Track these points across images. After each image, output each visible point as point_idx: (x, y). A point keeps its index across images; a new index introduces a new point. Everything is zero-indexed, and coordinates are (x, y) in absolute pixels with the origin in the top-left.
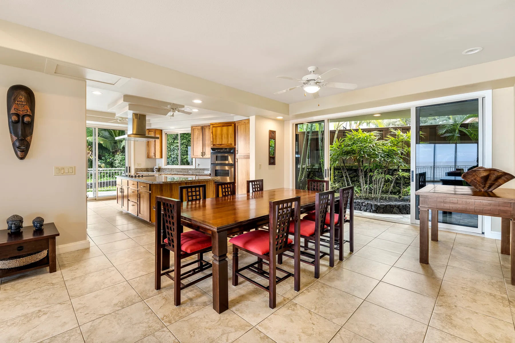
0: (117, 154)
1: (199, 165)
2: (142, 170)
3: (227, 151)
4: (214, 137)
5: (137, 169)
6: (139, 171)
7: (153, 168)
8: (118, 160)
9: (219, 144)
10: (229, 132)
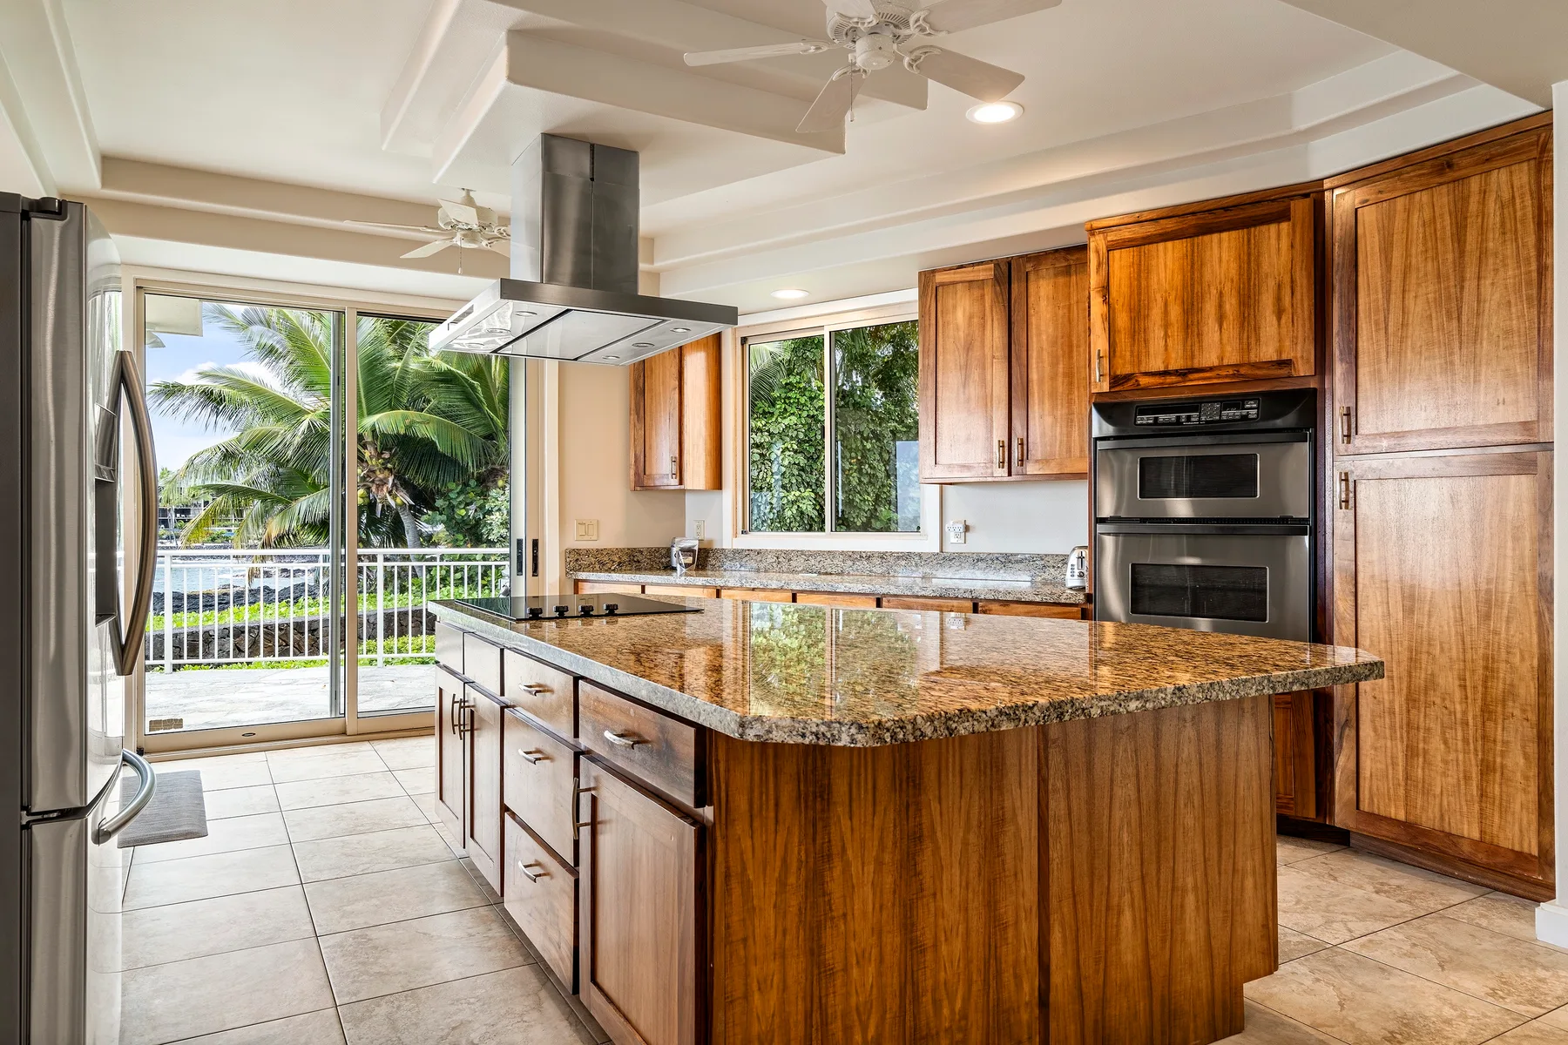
0: (497, 487)
1: (967, 529)
2: (605, 561)
3: (1245, 418)
4: (1122, 320)
5: (577, 552)
6: (590, 568)
7: (669, 550)
8: (499, 510)
9: (1166, 373)
10: (1265, 267)
